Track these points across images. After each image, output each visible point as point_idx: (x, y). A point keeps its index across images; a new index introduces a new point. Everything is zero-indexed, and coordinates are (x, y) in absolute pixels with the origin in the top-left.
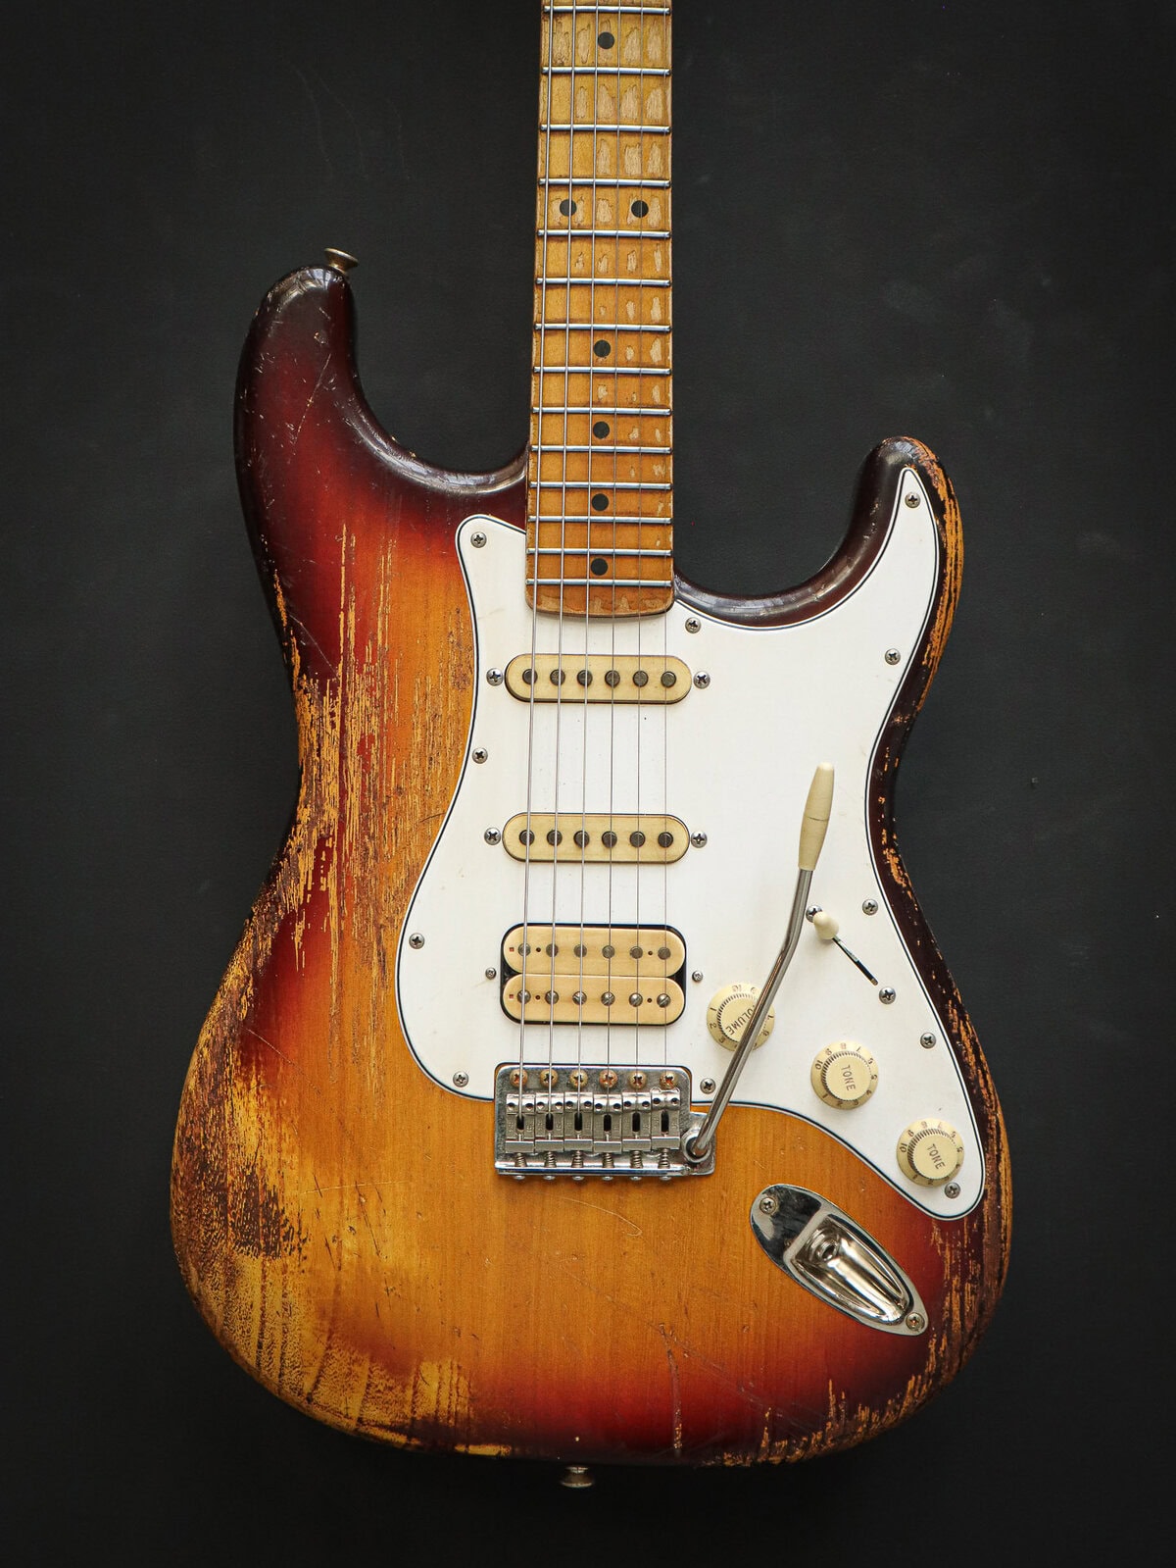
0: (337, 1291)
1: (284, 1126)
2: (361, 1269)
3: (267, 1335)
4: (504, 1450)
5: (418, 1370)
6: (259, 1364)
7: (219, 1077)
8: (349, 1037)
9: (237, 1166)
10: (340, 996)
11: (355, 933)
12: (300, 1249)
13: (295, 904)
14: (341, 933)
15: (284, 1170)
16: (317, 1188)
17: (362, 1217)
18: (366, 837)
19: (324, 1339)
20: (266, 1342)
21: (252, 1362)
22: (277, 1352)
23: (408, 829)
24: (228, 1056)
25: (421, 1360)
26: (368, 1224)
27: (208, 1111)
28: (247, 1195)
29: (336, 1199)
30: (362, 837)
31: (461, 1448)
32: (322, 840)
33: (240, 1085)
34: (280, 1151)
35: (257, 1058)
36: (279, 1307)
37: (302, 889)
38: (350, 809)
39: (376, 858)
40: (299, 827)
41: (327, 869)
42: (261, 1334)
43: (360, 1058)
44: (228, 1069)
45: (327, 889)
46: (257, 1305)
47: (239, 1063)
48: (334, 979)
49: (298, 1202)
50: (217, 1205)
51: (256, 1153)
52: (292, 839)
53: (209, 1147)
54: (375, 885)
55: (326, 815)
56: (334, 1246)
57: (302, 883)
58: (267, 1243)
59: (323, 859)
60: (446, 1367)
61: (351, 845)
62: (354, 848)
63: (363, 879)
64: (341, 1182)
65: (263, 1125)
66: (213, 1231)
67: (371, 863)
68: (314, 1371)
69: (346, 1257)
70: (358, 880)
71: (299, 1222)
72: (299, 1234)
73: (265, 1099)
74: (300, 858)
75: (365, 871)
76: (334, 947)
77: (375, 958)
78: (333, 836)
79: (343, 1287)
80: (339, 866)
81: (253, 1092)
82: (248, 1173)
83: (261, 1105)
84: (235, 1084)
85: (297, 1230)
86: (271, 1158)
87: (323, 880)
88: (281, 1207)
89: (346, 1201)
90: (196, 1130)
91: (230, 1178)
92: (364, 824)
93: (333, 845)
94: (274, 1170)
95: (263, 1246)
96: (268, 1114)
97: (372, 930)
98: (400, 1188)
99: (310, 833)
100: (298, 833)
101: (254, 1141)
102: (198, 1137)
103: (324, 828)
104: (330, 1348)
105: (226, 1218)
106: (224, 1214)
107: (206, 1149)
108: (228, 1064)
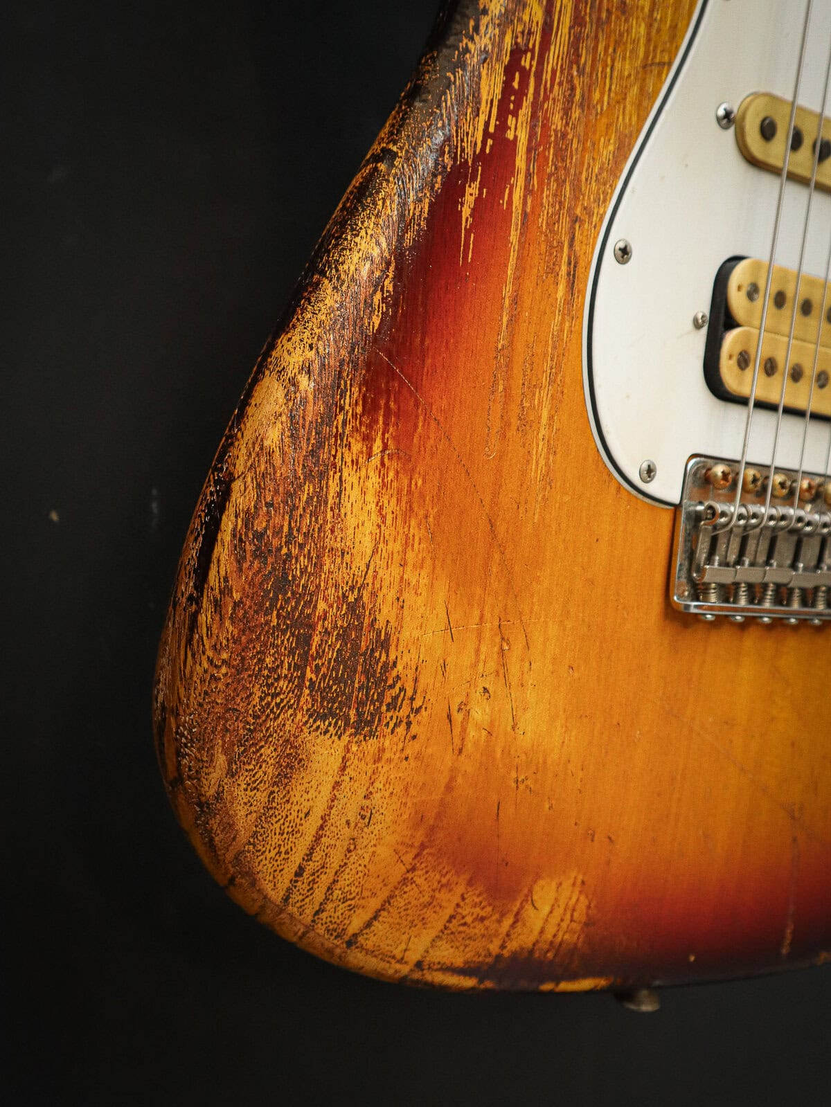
0: (449, 788)
1: (413, 523)
2: (488, 752)
3: (317, 856)
4: (602, 983)
5: (530, 891)
6: (286, 899)
7: (326, 429)
8: (517, 391)
9: (336, 586)
10: (513, 319)
11: (543, 221)
12: (409, 724)
13: (469, 150)
14: (525, 214)
15: (405, 596)
16: (449, 627)
17: (501, 672)
18: (575, 67)
19: (408, 858)
20: (311, 866)
21: (276, 896)
22: (325, 880)
23: (626, 73)
24: (342, 396)
25: (538, 877)
26: (507, 684)
27: (301, 486)
28: (344, 636)
29: (471, 646)
30: (571, 68)
31: (547, 987)
32: (517, 53)
33: (357, 446)
34: (403, 565)
35: (387, 404)
36: (352, 816)
37: (481, 127)
38: (560, 12)
39: (581, 106)
40: (485, 20)
41: (518, 105)
42: (309, 856)
43: (526, 424)
44: (341, 417)
45: (516, 137)
46: (318, 811)
47: (359, 409)
48: (508, 290)
49: (418, 649)
50: (292, 652)
51: (368, 566)
52: (472, 39)
53: (295, 551)
54: (577, 149)
55: (527, 11)
56: (458, 717)
57: (483, 118)
58: (359, 714)
59: (516, 85)
60: (567, 884)
61: (554, 72)
62: (557, 80)
63: (564, 135)
64: (482, 617)
65: (384, 518)
66: (275, 695)
67: (576, 113)
68: (375, 904)
69: (472, 732)
70: (556, 135)
71: (416, 680)
72: (412, 699)
73: (391, 474)
74: (484, 73)
75: (567, 124)
76: (514, 237)
77: (564, 268)
78: (533, 51)
79: (460, 780)
80: (535, 105)
81: (375, 461)
82: (351, 599)
83: (384, 485)
84: (349, 446)
85: (410, 693)
86: (389, 575)
87: (511, 121)
88: (392, 657)
89: (484, 649)
90: (277, 520)
91: (322, 606)
92: (575, 43)
93: (531, 66)
94: (392, 595)
95: (353, 718)
96: (394, 500)
97: (565, 223)
98: (553, 630)
99: (503, 34)
100: (482, 29)
101: (367, 545)
102: (278, 532)
103: (523, 33)
104: (413, 869)
105: (303, 675)
106: (300, 667)
107: (289, 555)
108: (342, 408)
